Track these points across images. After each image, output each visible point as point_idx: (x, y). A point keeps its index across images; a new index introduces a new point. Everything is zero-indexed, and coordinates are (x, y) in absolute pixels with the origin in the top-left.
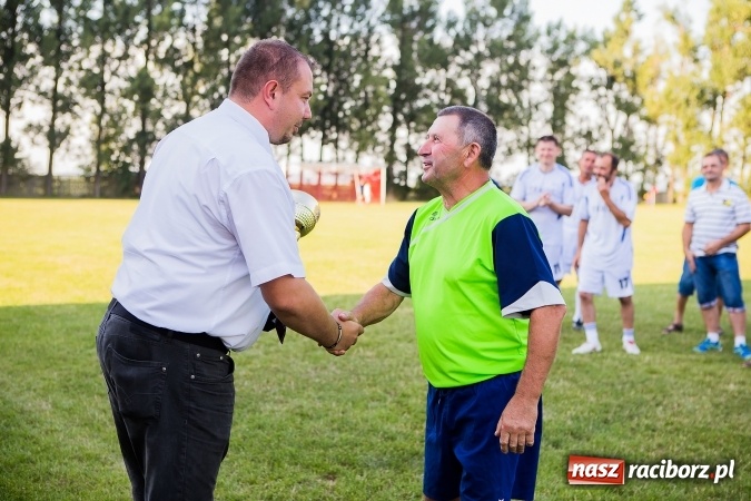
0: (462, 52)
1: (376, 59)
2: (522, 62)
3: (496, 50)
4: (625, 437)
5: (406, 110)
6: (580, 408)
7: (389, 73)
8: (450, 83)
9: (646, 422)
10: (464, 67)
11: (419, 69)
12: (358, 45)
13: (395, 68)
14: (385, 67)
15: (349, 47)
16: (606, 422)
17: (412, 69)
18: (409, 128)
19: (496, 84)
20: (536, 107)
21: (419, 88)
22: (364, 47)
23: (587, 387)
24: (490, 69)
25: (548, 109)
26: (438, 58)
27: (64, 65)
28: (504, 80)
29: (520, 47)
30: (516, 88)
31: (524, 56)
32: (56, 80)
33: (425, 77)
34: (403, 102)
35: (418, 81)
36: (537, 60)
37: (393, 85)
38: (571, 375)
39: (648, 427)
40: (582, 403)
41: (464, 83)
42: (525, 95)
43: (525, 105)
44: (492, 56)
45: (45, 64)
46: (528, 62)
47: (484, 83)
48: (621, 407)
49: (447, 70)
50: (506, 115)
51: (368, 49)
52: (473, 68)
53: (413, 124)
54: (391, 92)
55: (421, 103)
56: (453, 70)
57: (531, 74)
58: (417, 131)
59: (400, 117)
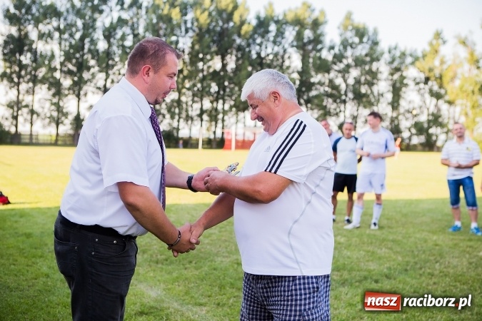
0: (338, 63)
1: (288, 68)
2: (374, 69)
3: (359, 62)
4: (415, 278)
5: (305, 97)
6: (392, 263)
7: (296, 76)
8: (331, 81)
9: (429, 271)
10: (339, 72)
11: (313, 73)
12: (278, 60)
13: (299, 73)
14: (293, 72)
15: (272, 61)
16: (406, 270)
17: (309, 73)
18: (307, 107)
19: (358, 82)
20: (382, 95)
21: (313, 84)
22: (281, 61)
23: (397, 252)
24: (355, 73)
25: (389, 97)
26: (324, 67)
27: (110, 72)
28: (363, 79)
29: (373, 60)
30: (371, 84)
31: (375, 66)
32: (106, 80)
33: (316, 78)
34: (304, 92)
35: (312, 80)
36: (383, 68)
37: (298, 82)
38: (389, 246)
39: (429, 274)
40: (394, 260)
41: (339, 81)
42: (375, 89)
43: (376, 93)
44: (356, 66)
45: (100, 71)
46: (378, 69)
47: (351, 81)
48: (416, 263)
49: (329, 73)
50: (364, 100)
51: (283, 61)
52: (345, 71)
53: (309, 105)
54: (297, 86)
55: (313, 93)
56: (332, 74)
57: (379, 76)
58: (312, 109)
59: (302, 101)
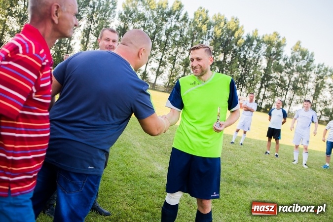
0: (288, 69)
1: (259, 66)
2: (308, 75)
3: (299, 70)
4: (300, 191)
5: (266, 84)
6: (290, 181)
7: (262, 71)
8: (281, 77)
9: (309, 189)
10: (288, 73)
11: (272, 71)
12: (254, 61)
13: (264, 69)
14: (261, 69)
15: (251, 61)
16: (297, 186)
17: (270, 71)
18: (265, 89)
19: (297, 80)
20: (309, 90)
21: (271, 77)
22: (256, 62)
23: (294, 176)
24: (296, 75)
25: (313, 92)
26: (279, 69)
27: (165, 53)
28: (300, 79)
29: (307, 70)
30: (304, 83)
31: (308, 73)
32: (162, 56)
33: (274, 74)
34: (265, 81)
35: (271, 75)
36: (313, 76)
37: (263, 75)
38: (291, 172)
39: (309, 191)
40: (291, 180)
41: (286, 78)
42: (306, 86)
43: (306, 89)
44: (297, 71)
45: (160, 52)
46: (309, 75)
47: (293, 79)
48: (303, 184)
49: (281, 73)
50: (298, 91)
51: (257, 62)
52: (290, 74)
53: (267, 88)
54: (262, 77)
55: (271, 82)
56: (283, 73)
57: (310, 79)
58: (268, 91)
59: (263, 85)
